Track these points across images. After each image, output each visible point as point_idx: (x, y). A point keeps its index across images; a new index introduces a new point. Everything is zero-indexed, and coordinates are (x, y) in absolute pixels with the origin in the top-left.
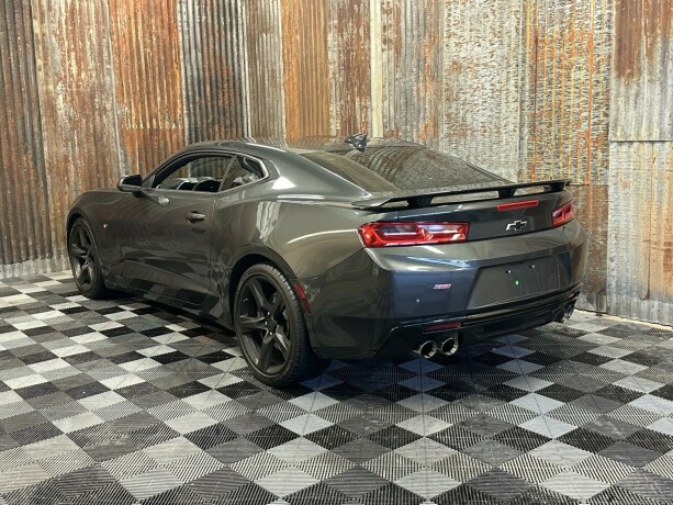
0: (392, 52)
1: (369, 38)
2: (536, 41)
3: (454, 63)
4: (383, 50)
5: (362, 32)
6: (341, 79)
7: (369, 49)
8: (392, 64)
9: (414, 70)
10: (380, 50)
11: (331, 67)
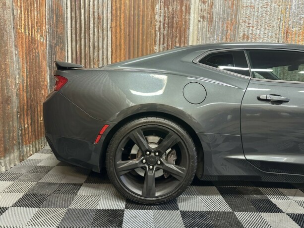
0: (205, 23)
1: (190, 13)
2: (287, 33)
3: (244, 34)
4: (199, 21)
5: (184, 8)
6: (165, 32)
7: (189, 19)
8: (205, 29)
9: (220, 34)
10: (196, 21)
11: (158, 24)
